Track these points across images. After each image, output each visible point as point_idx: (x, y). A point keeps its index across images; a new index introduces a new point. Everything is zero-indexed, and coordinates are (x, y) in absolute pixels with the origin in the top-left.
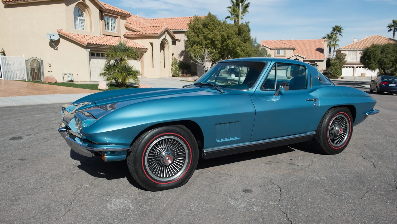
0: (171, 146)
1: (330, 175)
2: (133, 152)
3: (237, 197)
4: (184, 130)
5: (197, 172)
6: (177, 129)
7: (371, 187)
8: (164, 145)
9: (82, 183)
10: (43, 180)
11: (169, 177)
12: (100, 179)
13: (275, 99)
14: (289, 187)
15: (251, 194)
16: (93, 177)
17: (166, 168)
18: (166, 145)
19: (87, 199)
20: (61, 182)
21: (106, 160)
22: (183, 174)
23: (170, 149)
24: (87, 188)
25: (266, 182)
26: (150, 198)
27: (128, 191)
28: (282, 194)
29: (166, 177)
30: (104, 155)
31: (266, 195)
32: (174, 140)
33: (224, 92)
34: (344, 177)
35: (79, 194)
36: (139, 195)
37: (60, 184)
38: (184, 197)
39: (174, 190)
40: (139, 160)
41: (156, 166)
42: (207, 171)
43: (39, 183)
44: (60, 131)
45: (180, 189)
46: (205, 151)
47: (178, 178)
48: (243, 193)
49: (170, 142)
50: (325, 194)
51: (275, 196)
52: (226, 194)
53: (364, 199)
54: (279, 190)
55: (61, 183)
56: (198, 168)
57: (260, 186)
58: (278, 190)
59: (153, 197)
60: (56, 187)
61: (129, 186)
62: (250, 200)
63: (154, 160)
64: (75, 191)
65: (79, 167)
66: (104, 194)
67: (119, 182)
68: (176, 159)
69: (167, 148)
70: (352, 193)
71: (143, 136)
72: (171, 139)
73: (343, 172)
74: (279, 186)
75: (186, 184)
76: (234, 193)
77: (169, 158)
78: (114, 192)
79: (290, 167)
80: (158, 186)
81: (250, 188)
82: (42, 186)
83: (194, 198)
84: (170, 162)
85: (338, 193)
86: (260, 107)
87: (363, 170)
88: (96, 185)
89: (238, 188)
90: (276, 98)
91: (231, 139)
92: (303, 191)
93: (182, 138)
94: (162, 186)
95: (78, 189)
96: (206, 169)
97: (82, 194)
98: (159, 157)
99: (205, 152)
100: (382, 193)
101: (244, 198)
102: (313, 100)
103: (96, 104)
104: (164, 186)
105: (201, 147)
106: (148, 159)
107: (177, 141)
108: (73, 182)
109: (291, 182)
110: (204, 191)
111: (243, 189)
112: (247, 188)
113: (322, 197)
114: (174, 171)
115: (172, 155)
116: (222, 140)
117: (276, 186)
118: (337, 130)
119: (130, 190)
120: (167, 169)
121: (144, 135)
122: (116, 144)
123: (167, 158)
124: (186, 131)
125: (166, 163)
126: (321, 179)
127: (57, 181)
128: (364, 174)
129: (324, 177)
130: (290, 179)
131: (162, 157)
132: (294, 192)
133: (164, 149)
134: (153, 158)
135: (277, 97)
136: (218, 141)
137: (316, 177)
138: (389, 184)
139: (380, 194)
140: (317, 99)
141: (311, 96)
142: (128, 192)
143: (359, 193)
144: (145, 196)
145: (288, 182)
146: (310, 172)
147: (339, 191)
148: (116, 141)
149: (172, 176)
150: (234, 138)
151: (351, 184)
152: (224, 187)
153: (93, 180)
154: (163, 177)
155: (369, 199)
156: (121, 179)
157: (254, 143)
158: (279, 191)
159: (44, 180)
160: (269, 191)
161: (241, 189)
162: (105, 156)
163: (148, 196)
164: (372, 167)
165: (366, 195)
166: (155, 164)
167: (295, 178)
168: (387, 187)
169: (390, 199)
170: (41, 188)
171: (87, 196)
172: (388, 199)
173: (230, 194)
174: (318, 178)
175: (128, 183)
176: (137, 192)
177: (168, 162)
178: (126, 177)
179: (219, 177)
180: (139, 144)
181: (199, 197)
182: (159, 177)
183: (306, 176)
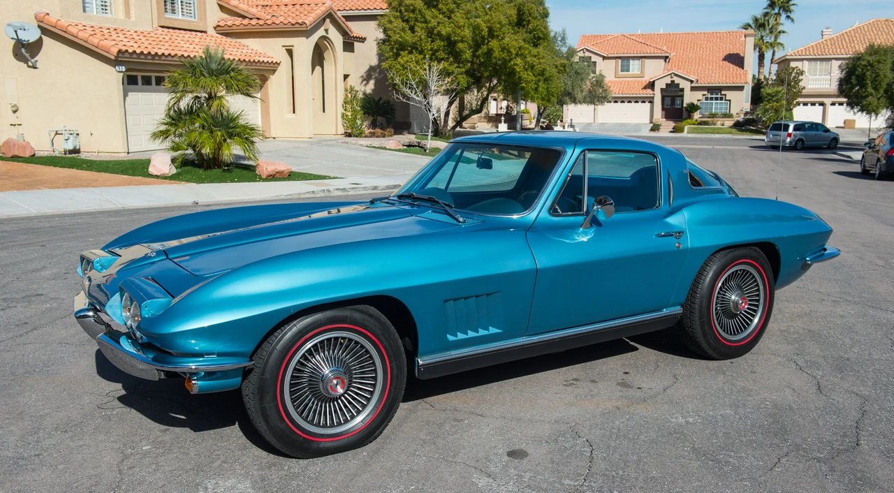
0: (342, 354)
1: (711, 413)
2: (256, 370)
3: (493, 469)
4: (371, 316)
5: (404, 407)
6: (357, 316)
7: (798, 441)
8: (326, 352)
9: (133, 442)
10: (36, 435)
11: (339, 424)
12: (177, 430)
13: (583, 237)
14: (613, 444)
15: (525, 461)
16: (157, 425)
17: (332, 404)
18: (331, 351)
19: (150, 482)
20: (81, 439)
21: (195, 391)
22: (371, 416)
23: (342, 360)
24: (146, 454)
25: (560, 431)
26: (295, 476)
27: (244, 459)
28: (594, 460)
29: (332, 426)
30: (190, 380)
31: (558, 464)
32: (350, 340)
33: (464, 222)
34: (741, 418)
35: (131, 468)
36: (270, 468)
37: (81, 446)
38: (373, 471)
39: (350, 453)
40: (269, 388)
41: (310, 400)
42: (428, 406)
43: (30, 443)
44: (80, 317)
45: (364, 452)
46: (421, 362)
47: (360, 426)
48: (506, 458)
49: (341, 344)
50: (691, 460)
51: (578, 466)
52: (467, 463)
53: (777, 469)
54: (588, 450)
55: (81, 443)
56: (405, 400)
57: (547, 442)
58: (586, 451)
59: (303, 471)
60: (72, 453)
61: (245, 448)
62: (521, 476)
63: (304, 388)
64: (120, 462)
65: (121, 399)
66: (189, 467)
67: (222, 438)
68: (355, 383)
69: (335, 359)
70: (753, 456)
71: (279, 334)
72: (344, 338)
73: (741, 405)
74: (590, 441)
75: (378, 439)
76: (486, 458)
77: (339, 380)
78: (213, 462)
79: (620, 393)
80: (315, 445)
81: (523, 446)
82: (37, 453)
83: (396, 474)
84: (340, 390)
85: (721, 456)
86: (546, 257)
87: (791, 398)
88: (168, 445)
89: (496, 447)
90: (586, 234)
91: (482, 332)
92: (643, 453)
93: (369, 334)
94: (322, 445)
95: (126, 457)
96: (424, 399)
97: (137, 469)
98: (316, 380)
99: (421, 365)
100: (822, 455)
101: (507, 471)
102: (672, 235)
103: (167, 256)
104: (328, 445)
105: (412, 354)
106: (292, 385)
107: (357, 343)
108: (112, 439)
109: (619, 429)
110: (418, 455)
111: (508, 450)
112: (517, 447)
113: (683, 467)
114: (349, 411)
115: (345, 374)
116: (461, 336)
117: (584, 441)
118: (733, 302)
119: (249, 457)
120: (334, 405)
121: (282, 331)
122: (219, 355)
123: (335, 382)
124: (377, 319)
125: (333, 393)
126: (687, 423)
127: (71, 438)
128: (791, 408)
129: (697, 418)
130: (617, 423)
131: (323, 378)
132: (621, 456)
133: (327, 360)
134: (302, 383)
135: (588, 230)
136: (451, 338)
137: (676, 418)
138: (841, 434)
139: (815, 459)
140: (683, 232)
141: (668, 225)
142: (243, 462)
143: (769, 456)
144: (284, 470)
145: (610, 431)
146: (666, 406)
147: (724, 452)
148: (219, 347)
149: (346, 421)
150: (488, 330)
151: (754, 434)
152: (465, 444)
153: (159, 434)
154: (325, 426)
155: (787, 471)
156: (227, 430)
157: (535, 339)
158: (589, 454)
159: (41, 435)
160: (565, 455)
161: (502, 450)
162: (193, 382)
163: (292, 470)
164: (814, 390)
165: (783, 460)
166: (307, 396)
167: (628, 420)
168: (837, 441)
169: (835, 471)
170: (35, 455)
171: (149, 473)
172: (832, 469)
173: (478, 461)
174: (681, 420)
175: (244, 440)
176: (264, 461)
177: (336, 391)
178: (237, 425)
179: (455, 420)
180: (271, 353)
181: (408, 471)
182: (315, 425)
183: (656, 415)
